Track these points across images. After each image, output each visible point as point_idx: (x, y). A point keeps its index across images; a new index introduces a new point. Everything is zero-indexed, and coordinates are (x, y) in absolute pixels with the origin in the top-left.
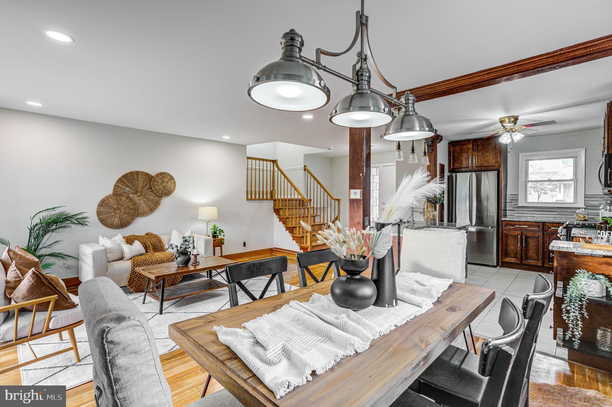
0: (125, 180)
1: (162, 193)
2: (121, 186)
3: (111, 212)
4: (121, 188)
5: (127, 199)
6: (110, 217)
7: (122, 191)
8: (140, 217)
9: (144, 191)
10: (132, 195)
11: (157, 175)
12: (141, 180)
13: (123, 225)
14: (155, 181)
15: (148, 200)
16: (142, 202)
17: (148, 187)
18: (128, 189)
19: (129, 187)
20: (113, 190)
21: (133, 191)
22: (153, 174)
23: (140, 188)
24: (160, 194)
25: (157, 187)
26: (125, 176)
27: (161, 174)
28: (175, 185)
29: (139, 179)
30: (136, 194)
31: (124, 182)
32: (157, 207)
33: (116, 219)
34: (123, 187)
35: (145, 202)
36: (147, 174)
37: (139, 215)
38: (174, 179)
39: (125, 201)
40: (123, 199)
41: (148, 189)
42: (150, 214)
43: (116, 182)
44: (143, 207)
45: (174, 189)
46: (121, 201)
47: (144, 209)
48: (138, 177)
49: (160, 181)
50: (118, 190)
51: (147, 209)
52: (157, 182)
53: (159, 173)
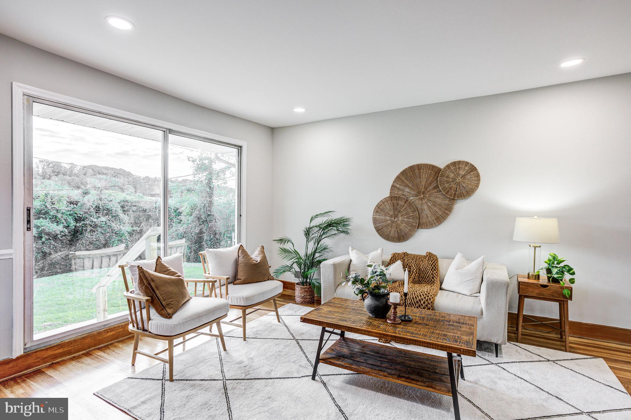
0: (403, 179)
1: (455, 194)
2: (398, 186)
3: (387, 220)
4: (398, 189)
5: (405, 203)
6: (385, 226)
7: (400, 193)
8: (422, 228)
9: (428, 192)
10: (412, 198)
11: (448, 166)
12: (424, 176)
13: (401, 237)
14: (443, 176)
15: (435, 204)
16: (425, 207)
17: (435, 185)
18: (407, 190)
19: (408, 186)
20: (389, 191)
21: (413, 192)
22: (442, 166)
23: (423, 188)
24: (451, 195)
25: (447, 185)
26: (404, 173)
27: (454, 164)
28: (479, 180)
29: (421, 174)
30: (417, 196)
31: (403, 181)
32: (448, 215)
33: (393, 230)
34: (402, 187)
35: (429, 207)
36: (433, 167)
37: (420, 226)
38: (476, 170)
39: (404, 206)
40: (401, 203)
41: (434, 188)
42: (436, 226)
43: (394, 182)
44: (427, 215)
45: (477, 186)
46: (399, 206)
47: (427, 217)
48: (420, 173)
49: (452, 175)
50: (395, 191)
51: (432, 218)
52: (447, 177)
53: (451, 164)
